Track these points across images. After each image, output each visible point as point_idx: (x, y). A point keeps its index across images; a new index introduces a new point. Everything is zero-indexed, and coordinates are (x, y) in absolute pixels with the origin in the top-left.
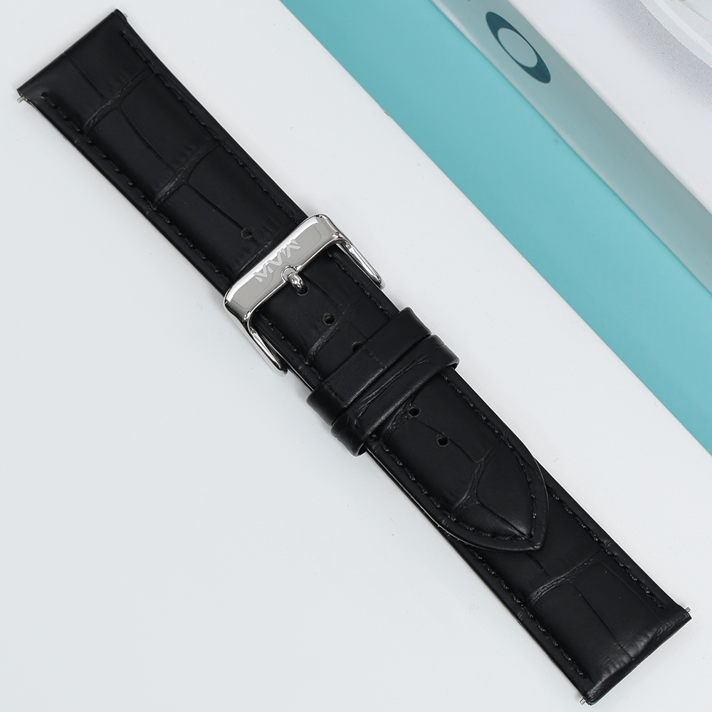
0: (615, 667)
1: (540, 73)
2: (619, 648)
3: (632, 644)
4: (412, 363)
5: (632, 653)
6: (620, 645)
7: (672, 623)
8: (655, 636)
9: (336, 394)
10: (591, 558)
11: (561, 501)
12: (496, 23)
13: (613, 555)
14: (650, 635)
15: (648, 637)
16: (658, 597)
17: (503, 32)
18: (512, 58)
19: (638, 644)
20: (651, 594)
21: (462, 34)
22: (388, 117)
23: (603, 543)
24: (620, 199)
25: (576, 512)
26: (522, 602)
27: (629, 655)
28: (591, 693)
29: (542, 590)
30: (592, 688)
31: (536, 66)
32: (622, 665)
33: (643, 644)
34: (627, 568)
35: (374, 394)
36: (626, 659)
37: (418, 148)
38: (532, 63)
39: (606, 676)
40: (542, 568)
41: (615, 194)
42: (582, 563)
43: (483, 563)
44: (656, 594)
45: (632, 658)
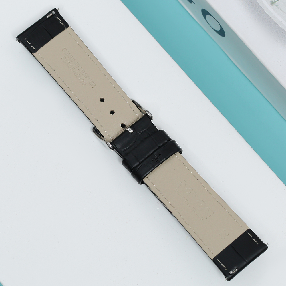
1: (221, 33)
12: (205, 13)
17: (208, 17)
18: (211, 27)
21: (193, 18)
22: (162, 48)
24: (252, 83)
31: (220, 30)
37: (173, 60)
38: (218, 29)
41: (250, 81)
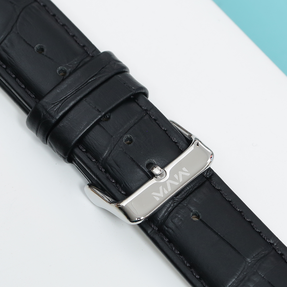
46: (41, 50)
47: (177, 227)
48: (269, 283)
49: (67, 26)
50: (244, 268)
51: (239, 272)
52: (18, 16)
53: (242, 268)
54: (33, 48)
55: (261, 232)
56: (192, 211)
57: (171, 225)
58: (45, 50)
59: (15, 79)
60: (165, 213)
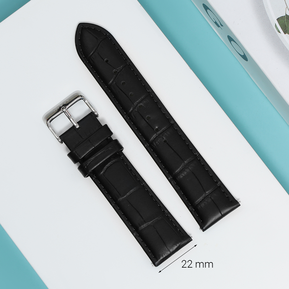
0: (165, 255)
2: (167, 249)
3: (172, 247)
4: (107, 149)
5: (171, 250)
6: (167, 248)
7: (186, 241)
8: (179, 246)
9: (77, 154)
10: (160, 217)
11: (152, 196)
13: (168, 216)
14: (178, 245)
15: (177, 246)
16: (182, 232)
19: (173, 248)
20: (180, 231)
23: (165, 211)
25: (157, 200)
26: (136, 230)
27: (170, 251)
28: (157, 263)
29: (143, 227)
30: (157, 262)
32: (167, 254)
33: (175, 248)
34: (172, 221)
35: (93, 158)
36: (169, 253)
39: (162, 258)
40: (143, 219)
42: (157, 219)
43: (124, 215)
44: (181, 231)
45: (171, 252)
46: (107, 61)
47: (157, 145)
48: (193, 172)
49: (119, 50)
50: (183, 165)
51: (181, 167)
52: (99, 45)
53: (182, 166)
54: (104, 60)
55: (192, 150)
56: (164, 139)
57: (155, 144)
58: (109, 61)
59: (95, 73)
60: (153, 138)
